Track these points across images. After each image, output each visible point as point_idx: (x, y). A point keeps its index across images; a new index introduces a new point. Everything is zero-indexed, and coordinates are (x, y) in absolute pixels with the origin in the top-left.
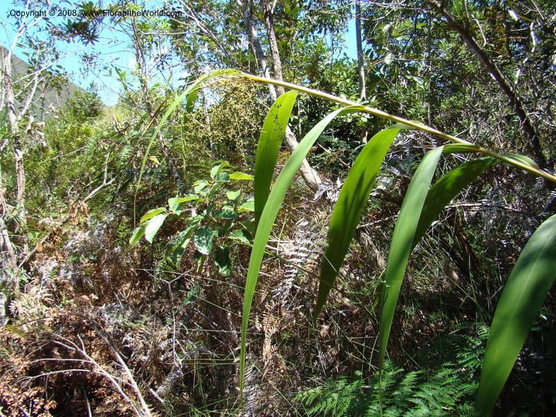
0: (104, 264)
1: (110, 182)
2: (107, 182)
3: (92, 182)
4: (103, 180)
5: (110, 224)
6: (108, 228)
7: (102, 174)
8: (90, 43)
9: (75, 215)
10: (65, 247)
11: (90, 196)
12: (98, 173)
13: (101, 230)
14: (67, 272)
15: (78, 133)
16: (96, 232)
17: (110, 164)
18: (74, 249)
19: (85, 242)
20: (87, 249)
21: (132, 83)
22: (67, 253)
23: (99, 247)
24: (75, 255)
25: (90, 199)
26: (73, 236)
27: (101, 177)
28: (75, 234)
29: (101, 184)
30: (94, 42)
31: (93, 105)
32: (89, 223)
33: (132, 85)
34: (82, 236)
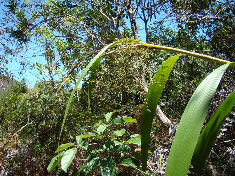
0: (26, 167)
1: (31, 123)
2: (29, 122)
3: (21, 122)
4: (27, 121)
5: (30, 145)
6: (29, 147)
7: (27, 118)
8: (24, 43)
9: (11, 141)
10: (5, 158)
11: (20, 130)
12: (25, 118)
13: (25, 148)
14: (5, 172)
15: (16, 99)
16: (23, 149)
17: (31, 114)
18: (10, 159)
19: (16, 155)
20: (17, 158)
21: (45, 71)
22: (6, 161)
23: (24, 158)
24: (10, 162)
25: (20, 132)
26: (10, 151)
27: (26, 120)
28: (11, 150)
29: (27, 123)
30: (26, 43)
31: (24, 88)
32: (19, 145)
33: (44, 72)
34: (15, 151)
